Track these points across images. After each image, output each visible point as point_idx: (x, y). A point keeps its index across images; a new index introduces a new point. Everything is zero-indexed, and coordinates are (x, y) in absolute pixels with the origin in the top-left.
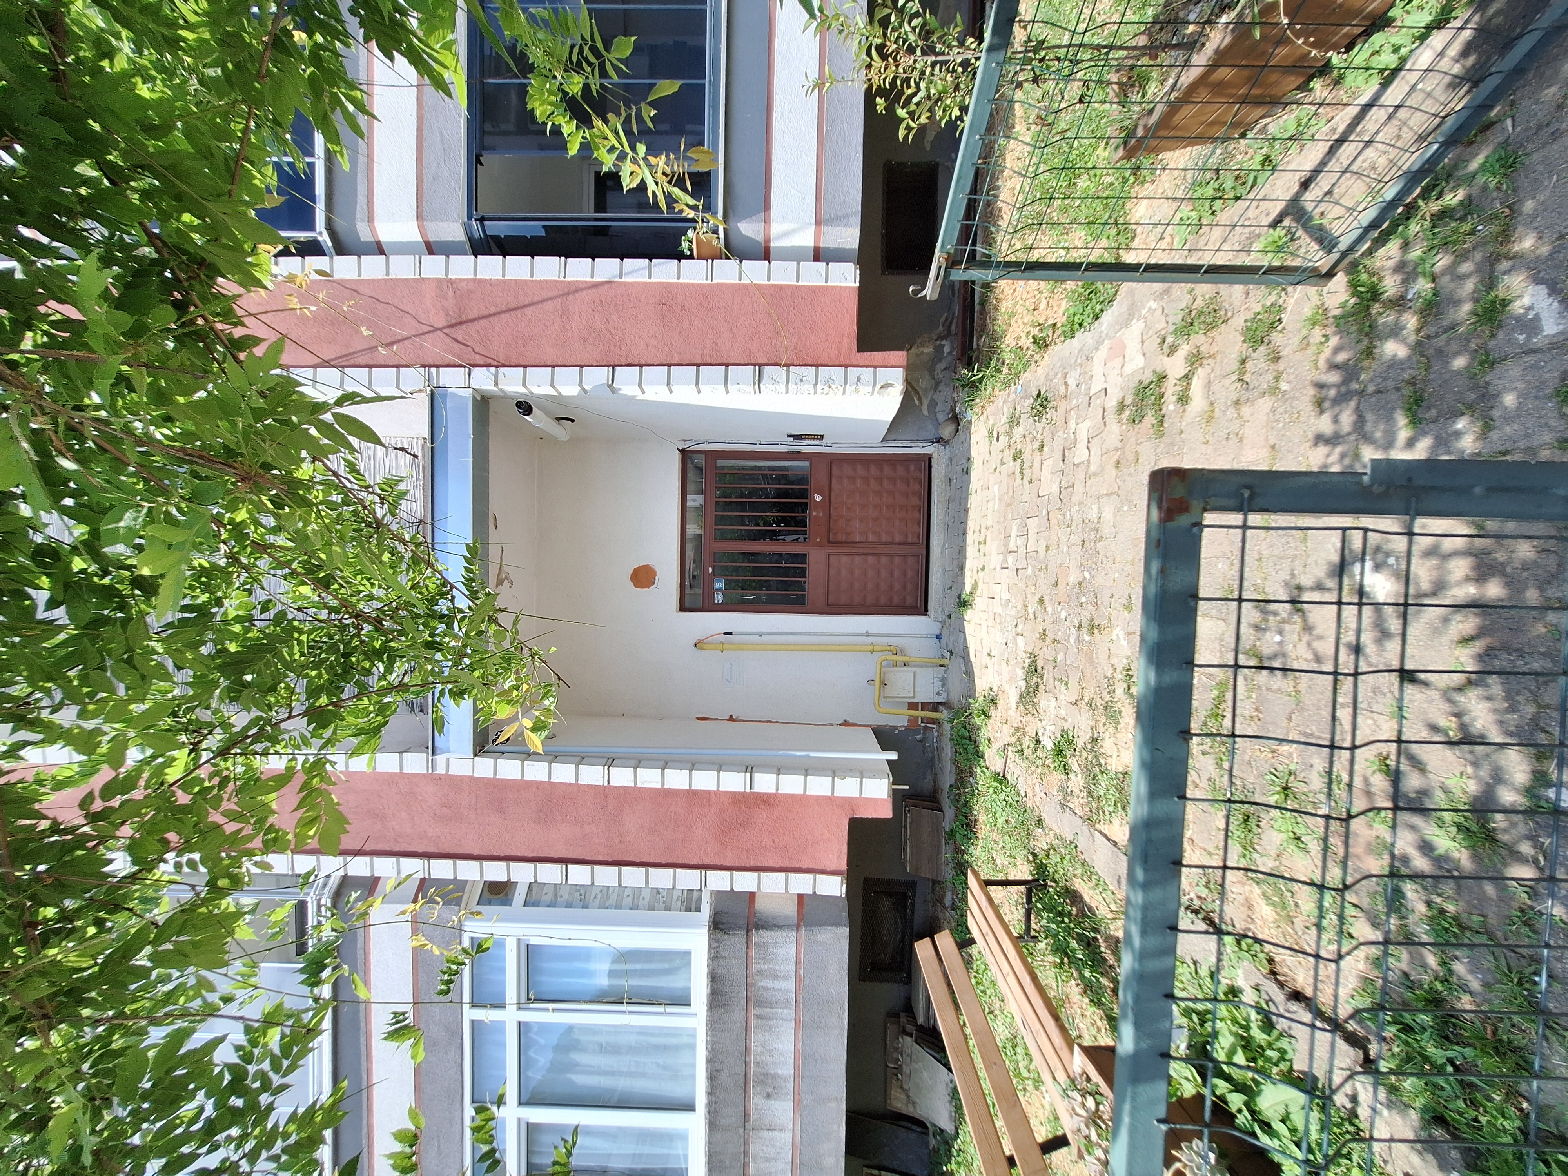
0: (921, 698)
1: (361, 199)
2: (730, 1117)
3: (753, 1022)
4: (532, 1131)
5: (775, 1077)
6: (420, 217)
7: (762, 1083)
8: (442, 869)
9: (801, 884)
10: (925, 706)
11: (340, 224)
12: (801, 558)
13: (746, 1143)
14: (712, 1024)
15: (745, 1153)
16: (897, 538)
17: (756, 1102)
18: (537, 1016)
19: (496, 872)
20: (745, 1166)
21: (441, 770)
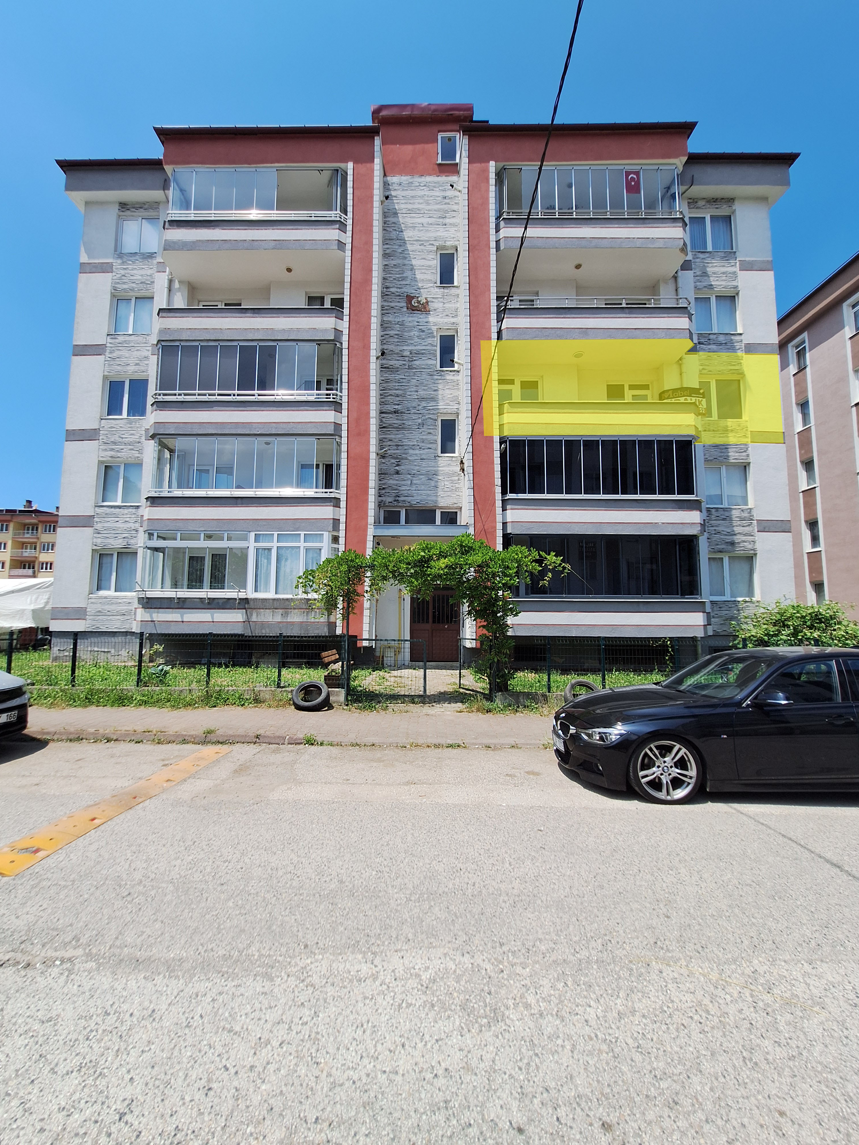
0: (385, 659)
1: (516, 507)
2: (276, 605)
3: (303, 610)
4: (269, 550)
5: (287, 616)
6: (512, 522)
7: (285, 613)
8: (342, 526)
9: (339, 623)
10: (383, 661)
11: (510, 501)
12: (427, 622)
13: (269, 609)
14: (301, 599)
15: (266, 609)
16: (434, 652)
17: (281, 611)
18: (302, 551)
19: (342, 540)
20: (263, 609)
21: (369, 526)
